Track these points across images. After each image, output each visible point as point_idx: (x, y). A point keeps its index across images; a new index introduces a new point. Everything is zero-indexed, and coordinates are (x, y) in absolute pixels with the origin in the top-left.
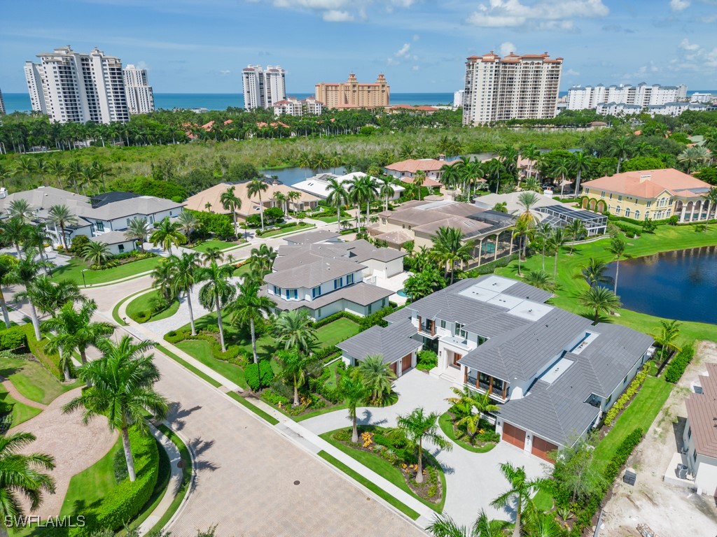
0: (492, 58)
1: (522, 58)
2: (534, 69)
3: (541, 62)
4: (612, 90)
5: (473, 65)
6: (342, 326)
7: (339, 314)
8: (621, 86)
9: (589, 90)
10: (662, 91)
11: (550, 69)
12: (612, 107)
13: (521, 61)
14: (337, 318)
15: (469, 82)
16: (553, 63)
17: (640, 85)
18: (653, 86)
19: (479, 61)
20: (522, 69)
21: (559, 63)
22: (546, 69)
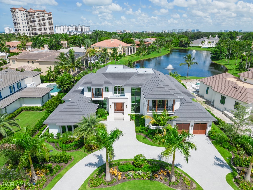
0: (23, 9)
1: (36, 11)
2: (42, 16)
3: (44, 13)
4: (70, 27)
5: (15, 12)
6: (27, 116)
7: (20, 109)
8: (72, 26)
9: (62, 27)
10: (86, 28)
11: (48, 16)
12: (72, 32)
13: (35, 12)
14: (20, 112)
15: (15, 19)
16: (49, 14)
17: (79, 25)
18: (83, 25)
19: (17, 10)
20: (37, 15)
21: (51, 14)
22: (46, 16)
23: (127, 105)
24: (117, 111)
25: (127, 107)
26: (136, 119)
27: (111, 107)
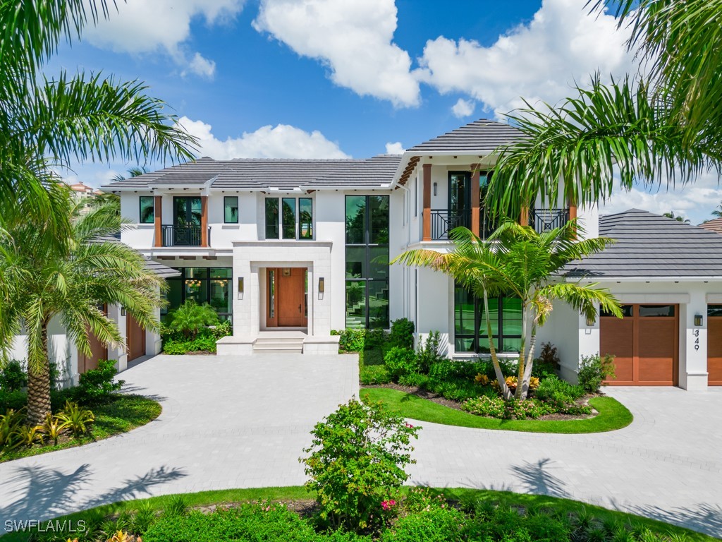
23: (322, 280)
24: (279, 326)
25: (321, 290)
26: (366, 349)
27: (241, 289)
